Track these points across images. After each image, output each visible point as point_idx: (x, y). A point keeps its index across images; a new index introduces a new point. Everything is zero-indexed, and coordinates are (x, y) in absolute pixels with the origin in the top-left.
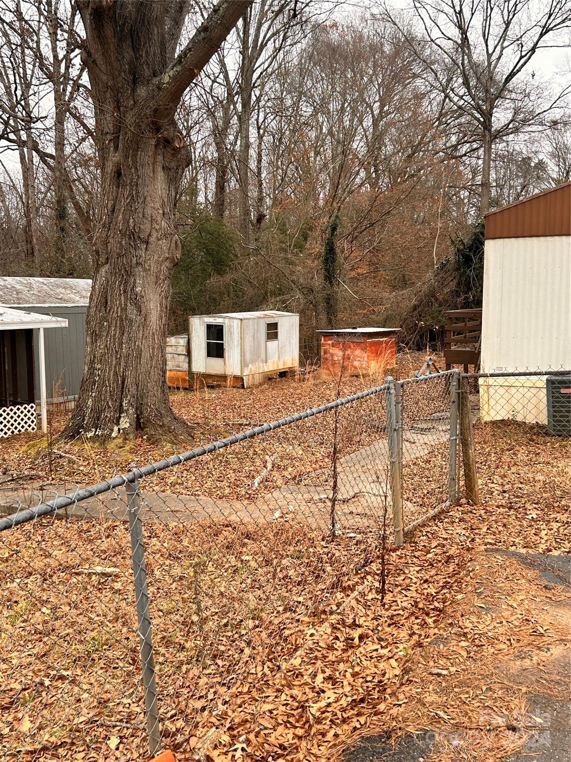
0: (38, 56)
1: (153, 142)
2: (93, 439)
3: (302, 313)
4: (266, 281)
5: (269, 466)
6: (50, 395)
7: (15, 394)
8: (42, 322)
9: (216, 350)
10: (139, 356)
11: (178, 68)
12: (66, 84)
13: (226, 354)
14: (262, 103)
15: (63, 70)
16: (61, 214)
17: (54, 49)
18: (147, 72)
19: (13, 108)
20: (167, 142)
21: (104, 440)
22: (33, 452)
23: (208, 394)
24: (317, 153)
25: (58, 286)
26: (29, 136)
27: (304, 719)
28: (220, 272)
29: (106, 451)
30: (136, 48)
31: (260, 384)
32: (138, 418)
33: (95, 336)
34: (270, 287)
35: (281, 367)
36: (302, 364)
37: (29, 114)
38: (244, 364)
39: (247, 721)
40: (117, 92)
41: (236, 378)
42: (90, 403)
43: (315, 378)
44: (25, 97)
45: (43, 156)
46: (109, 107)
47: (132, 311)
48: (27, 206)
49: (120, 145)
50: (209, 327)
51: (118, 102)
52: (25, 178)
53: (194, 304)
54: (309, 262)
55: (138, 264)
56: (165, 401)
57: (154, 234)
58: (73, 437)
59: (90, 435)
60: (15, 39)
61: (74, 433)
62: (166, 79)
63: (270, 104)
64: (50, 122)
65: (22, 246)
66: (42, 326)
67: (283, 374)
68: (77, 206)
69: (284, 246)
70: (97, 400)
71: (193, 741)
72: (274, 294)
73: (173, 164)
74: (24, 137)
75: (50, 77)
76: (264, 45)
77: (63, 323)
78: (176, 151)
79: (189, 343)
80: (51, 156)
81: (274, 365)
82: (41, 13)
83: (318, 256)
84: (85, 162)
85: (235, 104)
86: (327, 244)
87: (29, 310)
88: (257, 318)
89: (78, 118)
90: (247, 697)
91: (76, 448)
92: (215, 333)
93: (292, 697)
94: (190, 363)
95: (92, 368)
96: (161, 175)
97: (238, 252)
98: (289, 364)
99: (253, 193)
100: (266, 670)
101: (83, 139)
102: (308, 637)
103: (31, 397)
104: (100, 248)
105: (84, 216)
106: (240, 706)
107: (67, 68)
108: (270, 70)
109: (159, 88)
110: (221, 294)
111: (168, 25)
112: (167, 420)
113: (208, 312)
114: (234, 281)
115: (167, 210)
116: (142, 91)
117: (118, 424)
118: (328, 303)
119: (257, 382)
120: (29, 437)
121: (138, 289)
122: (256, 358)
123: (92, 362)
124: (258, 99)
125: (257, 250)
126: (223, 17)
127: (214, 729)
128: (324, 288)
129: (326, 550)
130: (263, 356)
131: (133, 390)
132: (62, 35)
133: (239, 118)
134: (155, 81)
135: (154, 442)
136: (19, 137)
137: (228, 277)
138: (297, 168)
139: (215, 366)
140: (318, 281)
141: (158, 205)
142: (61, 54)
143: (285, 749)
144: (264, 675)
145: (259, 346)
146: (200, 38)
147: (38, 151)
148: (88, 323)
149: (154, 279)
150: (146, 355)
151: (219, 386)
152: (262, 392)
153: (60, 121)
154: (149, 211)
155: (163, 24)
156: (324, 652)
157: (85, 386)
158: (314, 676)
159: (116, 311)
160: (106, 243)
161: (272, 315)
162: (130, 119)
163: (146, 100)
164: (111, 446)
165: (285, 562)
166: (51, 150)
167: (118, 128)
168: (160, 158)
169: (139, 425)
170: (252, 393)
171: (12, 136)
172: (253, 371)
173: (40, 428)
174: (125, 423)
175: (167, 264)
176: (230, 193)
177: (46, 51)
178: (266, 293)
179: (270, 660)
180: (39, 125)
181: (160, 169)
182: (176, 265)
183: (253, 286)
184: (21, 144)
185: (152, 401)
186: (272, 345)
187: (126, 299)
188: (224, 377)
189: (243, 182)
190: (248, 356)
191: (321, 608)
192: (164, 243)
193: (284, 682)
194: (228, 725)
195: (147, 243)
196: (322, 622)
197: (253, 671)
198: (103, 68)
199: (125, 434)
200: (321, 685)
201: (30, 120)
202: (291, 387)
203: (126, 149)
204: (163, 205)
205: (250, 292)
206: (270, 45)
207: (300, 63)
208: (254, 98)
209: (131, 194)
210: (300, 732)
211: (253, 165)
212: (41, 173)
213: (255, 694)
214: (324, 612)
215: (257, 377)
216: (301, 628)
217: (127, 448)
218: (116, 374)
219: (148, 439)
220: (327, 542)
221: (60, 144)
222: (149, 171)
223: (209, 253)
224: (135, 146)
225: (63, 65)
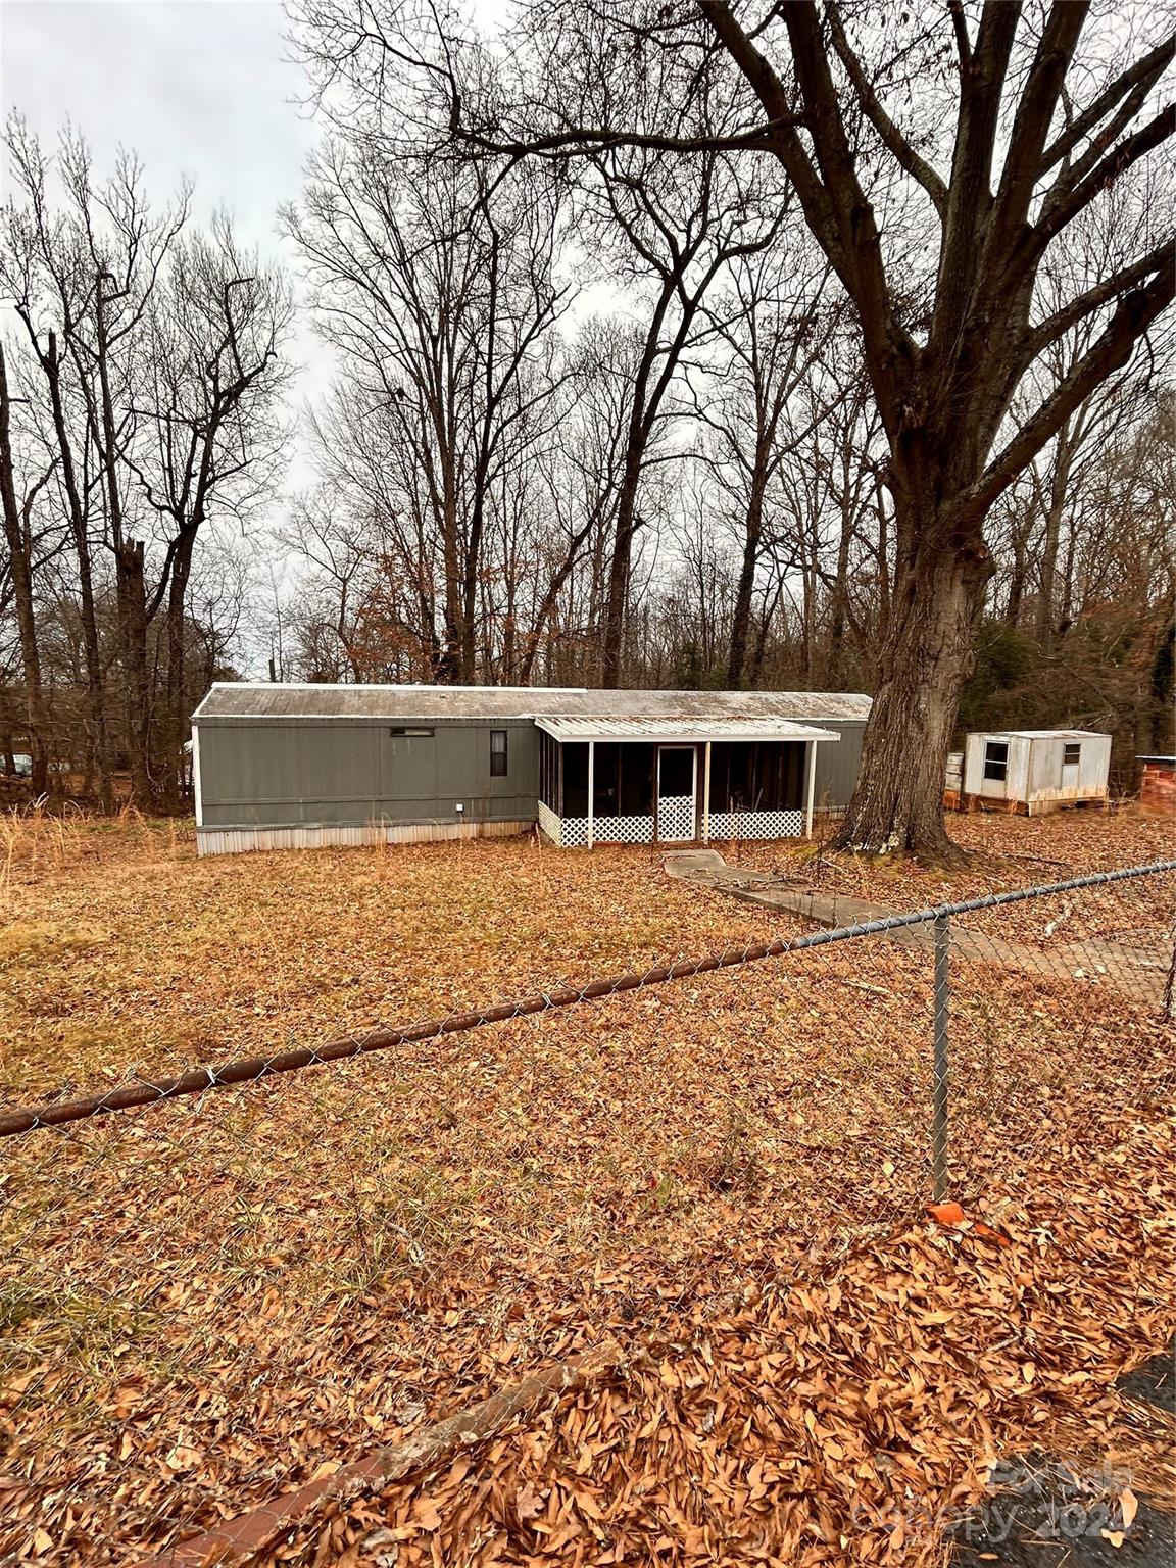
0: (830, 484)
1: (954, 556)
2: (861, 853)
3: (1113, 733)
4: (1067, 696)
5: (1067, 913)
6: (816, 803)
7: (784, 800)
8: (815, 735)
9: (996, 771)
10: (916, 775)
11: (992, 476)
12: (854, 507)
13: (1009, 777)
14: (1080, 497)
15: (852, 495)
16: (838, 631)
17: (846, 476)
18: (953, 484)
19: (802, 536)
20: (970, 555)
21: (870, 856)
22: (800, 856)
23: (986, 820)
24: (1153, 546)
25: (832, 701)
26: (814, 560)
27: (1134, 1233)
28: (1006, 686)
29: (872, 867)
30: (944, 462)
31: (1050, 814)
32: (909, 838)
33: (871, 752)
34: (1072, 703)
35: (1080, 796)
36: (1111, 795)
37: (816, 540)
38: (1030, 789)
39: (1051, 1205)
40: (918, 510)
41: (1020, 804)
42: (860, 817)
43: (1130, 813)
44: (814, 526)
45: (825, 577)
46: (908, 526)
47: (912, 728)
48: (806, 628)
49: (917, 563)
50: (990, 746)
51: (919, 519)
52: (807, 600)
53: (971, 719)
54: (1130, 674)
55: (924, 681)
56: (941, 823)
57: (946, 650)
58: (840, 849)
59: (857, 848)
60: (810, 473)
61: (841, 844)
62: (976, 488)
63: (1091, 496)
64: (836, 546)
65: (798, 663)
66: (815, 740)
67: (1082, 805)
68: (853, 623)
69: (1094, 655)
70: (868, 815)
71: (983, 1203)
72: (1076, 711)
73: (974, 577)
74: (809, 563)
75: (840, 504)
76: (1087, 432)
77: (836, 737)
78: (980, 562)
79: (964, 761)
80: (833, 577)
81: (1070, 792)
82: (836, 445)
83: (1144, 667)
84: (866, 580)
85: (1043, 502)
86: (1161, 652)
87: (804, 723)
88: (1052, 740)
89: (864, 539)
90: (1050, 1177)
91: (843, 860)
92: (997, 752)
93: (1113, 1198)
94: (963, 783)
95: (864, 784)
96: (959, 589)
97: (1032, 663)
98: (1092, 793)
99: (1058, 597)
100: (1074, 1153)
101: (867, 558)
102: (1134, 1132)
103: (798, 804)
104: (886, 665)
105: (861, 633)
106: (1041, 1185)
107: (857, 492)
108: (1093, 458)
109: (966, 500)
110: (1006, 709)
111: (982, 430)
112: (941, 844)
113: (989, 730)
114: (1024, 695)
115: (963, 624)
116: (946, 506)
117: (887, 841)
118: (1155, 723)
119: (1045, 811)
120: (795, 842)
121: (922, 707)
122: (1047, 783)
123: (866, 778)
124: (1074, 494)
125: (1057, 663)
126: (1053, 412)
127: (1008, 1199)
128: (1151, 706)
129: (1156, 1031)
130: (1057, 783)
131: (906, 809)
132: (855, 462)
133: (1048, 518)
134: (963, 493)
135: (924, 864)
136: (804, 562)
137: (1017, 692)
138: (1121, 566)
139: (993, 788)
140: (1142, 695)
141: (952, 620)
142: (852, 479)
143: (1106, 1259)
144: (1073, 1160)
145: (1052, 772)
146: (1022, 439)
147: (821, 574)
148: (865, 739)
149: (939, 696)
150: (923, 775)
151: (996, 811)
152: (1053, 823)
153: (845, 542)
154: (941, 627)
155: (976, 433)
156: (1161, 1159)
157: (855, 801)
158: (1147, 1184)
159: (895, 728)
160: (892, 661)
161: (1074, 735)
162: (930, 535)
163: (950, 514)
164: (878, 862)
165: (1095, 1032)
166: (835, 572)
167: (915, 547)
168: (960, 571)
169: (909, 846)
170: (1040, 824)
171: (799, 562)
172: (1042, 797)
173: (804, 834)
174: (894, 842)
175: (957, 681)
176: (1027, 598)
177: (839, 481)
178: (1066, 709)
179: (1081, 1144)
180: (826, 549)
181: (958, 583)
182: (967, 682)
183: (1049, 703)
184: (805, 568)
185: (925, 822)
186: (1070, 769)
187: (908, 716)
188: (1005, 802)
189: (1045, 587)
190: (1036, 782)
191: (1154, 1102)
192: (956, 660)
193: (1101, 1177)
194: (1026, 1202)
195: (937, 659)
196: (1157, 1120)
197: (1057, 1149)
198: (907, 489)
199: (894, 853)
200: (1158, 1199)
201: (817, 544)
202: (1091, 821)
203: (922, 567)
204: (958, 621)
205: (1043, 708)
206: (1097, 429)
207: (1139, 442)
208: (1068, 492)
209: (924, 610)
210: (1129, 1247)
211: (1060, 566)
212: (822, 591)
213: (1059, 1175)
214: (1159, 1109)
215: (1046, 805)
216: (1123, 1117)
217: (895, 867)
218: (889, 791)
219: (918, 861)
220: (1158, 1021)
221: (843, 566)
222: (946, 586)
223: (995, 665)
224: (933, 562)
225: (853, 490)
